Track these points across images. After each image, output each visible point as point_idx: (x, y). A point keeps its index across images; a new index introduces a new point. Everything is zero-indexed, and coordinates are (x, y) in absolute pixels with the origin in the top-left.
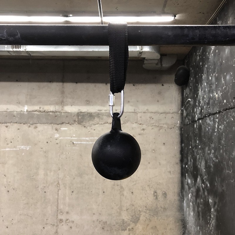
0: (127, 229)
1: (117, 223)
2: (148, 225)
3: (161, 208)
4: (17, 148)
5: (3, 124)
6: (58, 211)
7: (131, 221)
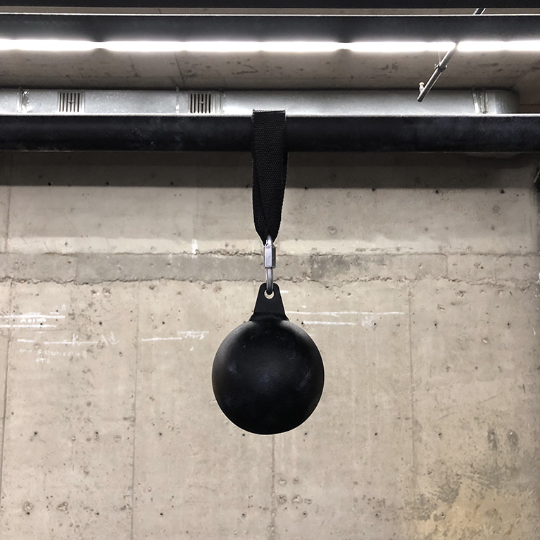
0: (432, 517)
1: (408, 503)
2: (478, 507)
3: (507, 468)
4: (177, 336)
5: (145, 282)
6: (273, 476)
7: (439, 498)
